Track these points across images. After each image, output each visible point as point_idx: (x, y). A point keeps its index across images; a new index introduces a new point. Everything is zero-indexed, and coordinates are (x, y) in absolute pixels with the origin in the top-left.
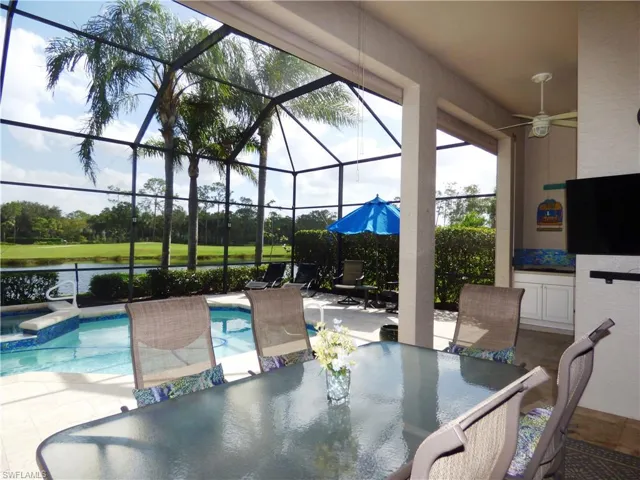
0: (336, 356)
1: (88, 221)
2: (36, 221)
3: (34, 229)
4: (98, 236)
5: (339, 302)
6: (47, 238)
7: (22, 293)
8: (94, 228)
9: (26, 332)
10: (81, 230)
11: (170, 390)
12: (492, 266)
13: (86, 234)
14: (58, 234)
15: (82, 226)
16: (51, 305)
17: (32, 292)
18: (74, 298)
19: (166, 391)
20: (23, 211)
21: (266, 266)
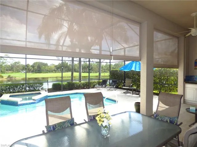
0: (103, 121)
1: (55, 67)
2: (42, 67)
3: (42, 69)
4: (58, 71)
5: (124, 92)
6: (45, 71)
7: (34, 88)
8: (56, 68)
9: (34, 100)
10: (53, 69)
11: (56, 126)
12: (177, 81)
13: (54, 70)
14: (47, 70)
15: (53, 68)
16: (41, 92)
17: (37, 88)
18: (47, 90)
19: (55, 127)
20: (39, 64)
21: (102, 80)
